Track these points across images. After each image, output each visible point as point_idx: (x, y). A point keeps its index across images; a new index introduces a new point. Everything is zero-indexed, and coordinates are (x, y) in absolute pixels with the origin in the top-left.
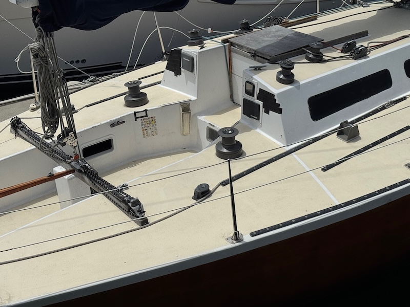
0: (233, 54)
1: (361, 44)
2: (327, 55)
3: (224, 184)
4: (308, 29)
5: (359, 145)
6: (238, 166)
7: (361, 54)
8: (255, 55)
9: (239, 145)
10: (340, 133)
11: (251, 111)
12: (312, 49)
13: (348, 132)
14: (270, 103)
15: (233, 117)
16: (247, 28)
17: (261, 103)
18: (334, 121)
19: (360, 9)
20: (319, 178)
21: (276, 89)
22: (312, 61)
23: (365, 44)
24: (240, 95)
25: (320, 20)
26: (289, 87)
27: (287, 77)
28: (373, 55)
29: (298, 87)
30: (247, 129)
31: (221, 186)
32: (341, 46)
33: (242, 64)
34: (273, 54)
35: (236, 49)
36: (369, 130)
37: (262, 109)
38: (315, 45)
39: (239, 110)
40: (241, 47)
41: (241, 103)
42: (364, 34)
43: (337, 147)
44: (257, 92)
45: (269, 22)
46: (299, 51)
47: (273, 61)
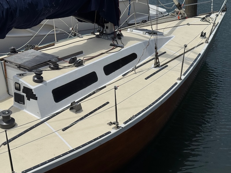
0: (7, 67)
1: (79, 58)
2: (61, 65)
3: (4, 144)
4: (50, 51)
5: (82, 114)
6: (12, 133)
7: (80, 64)
8: (20, 67)
9: (13, 120)
10: (71, 109)
11: (19, 99)
12: (52, 62)
13: (76, 108)
14: (30, 94)
15: (9, 103)
16: (14, 51)
17: (25, 95)
18: (67, 102)
19: (78, 39)
20: (60, 135)
21: (33, 86)
22: (53, 69)
23: (82, 58)
24: (13, 91)
25: (56, 45)
26: (40, 84)
27: (39, 79)
28: (86, 64)
29: (46, 84)
30: (18, 110)
31: (3, 146)
32: (68, 60)
33: (12, 72)
34: (30, 66)
35: (8, 64)
36: (87, 106)
37: (26, 98)
38: (54, 60)
39: (13, 99)
40: (11, 63)
41: (13, 95)
42: (81, 53)
43: (70, 116)
44: (22, 88)
45: (27, 48)
46: (45, 64)
47: (30, 70)
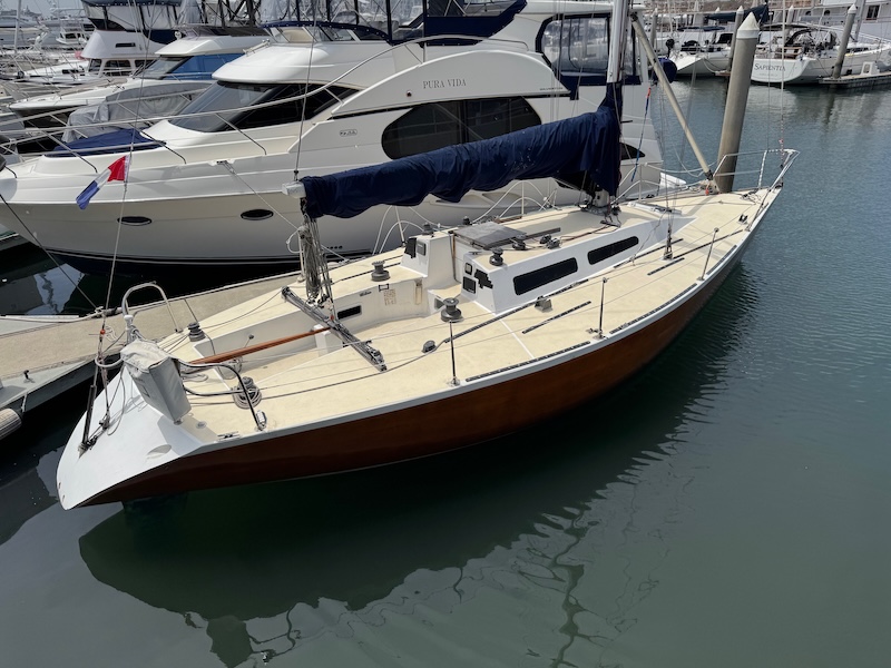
0: (457, 243)
1: (555, 237)
2: (529, 244)
3: (446, 341)
4: (515, 225)
5: (552, 314)
6: (458, 328)
7: (556, 245)
8: (473, 243)
9: (459, 312)
10: (537, 304)
11: (469, 286)
12: (518, 240)
13: (543, 305)
14: (484, 280)
15: (457, 290)
16: (467, 222)
17: (477, 280)
18: (533, 295)
19: (555, 212)
20: (520, 340)
21: (489, 270)
22: (517, 249)
23: (558, 238)
24: (461, 274)
25: (524, 219)
26: (499, 268)
27: (498, 261)
28: (564, 246)
29: (506, 269)
30: (466, 301)
31: (444, 343)
32: (540, 239)
33: (463, 250)
34: (487, 243)
35: (459, 238)
36: (559, 303)
37: (477, 285)
38: (519, 237)
39: (461, 286)
40: (462, 237)
41: (462, 281)
42: (558, 230)
43: (535, 315)
44: (474, 272)
45: (485, 220)
46: (508, 242)
47: (487, 248)
